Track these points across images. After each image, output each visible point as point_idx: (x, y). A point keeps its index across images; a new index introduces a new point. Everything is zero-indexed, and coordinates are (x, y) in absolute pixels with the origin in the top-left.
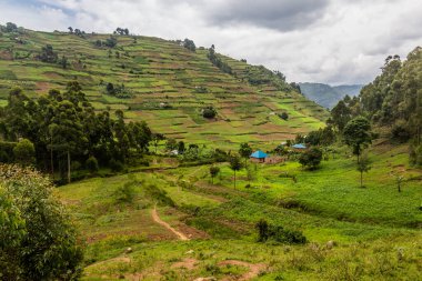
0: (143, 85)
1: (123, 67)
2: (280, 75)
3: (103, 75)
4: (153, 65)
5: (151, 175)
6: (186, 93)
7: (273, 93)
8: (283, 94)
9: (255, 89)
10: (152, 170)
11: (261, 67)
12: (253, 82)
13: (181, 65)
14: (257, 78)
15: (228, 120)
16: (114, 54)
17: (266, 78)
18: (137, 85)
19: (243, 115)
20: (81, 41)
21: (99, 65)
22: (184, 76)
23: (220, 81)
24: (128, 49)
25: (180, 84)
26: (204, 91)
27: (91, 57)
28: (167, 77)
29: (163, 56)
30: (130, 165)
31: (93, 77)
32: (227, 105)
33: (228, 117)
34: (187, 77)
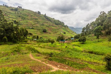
0: (25, 22)
1: (19, 17)
2: (63, 23)
3: (13, 18)
4: (28, 17)
5: (27, 45)
6: (38, 25)
7: (61, 27)
8: (64, 28)
9: (57, 26)
10: (28, 44)
11: (58, 20)
12: (56, 24)
13: (37, 18)
14: (57, 23)
15: (50, 33)
16: (17, 13)
17: (60, 23)
18: (23, 22)
19: (54, 32)
20: (7, 8)
21: (12, 15)
22: (37, 21)
23: (47, 23)
24: (21, 12)
25: (36, 23)
26: (43, 25)
27: (9, 13)
28: (32, 20)
29: (32, 15)
30: (20, 42)
31: (10, 18)
32: (49, 29)
33: (50, 32)
34: (38, 21)
